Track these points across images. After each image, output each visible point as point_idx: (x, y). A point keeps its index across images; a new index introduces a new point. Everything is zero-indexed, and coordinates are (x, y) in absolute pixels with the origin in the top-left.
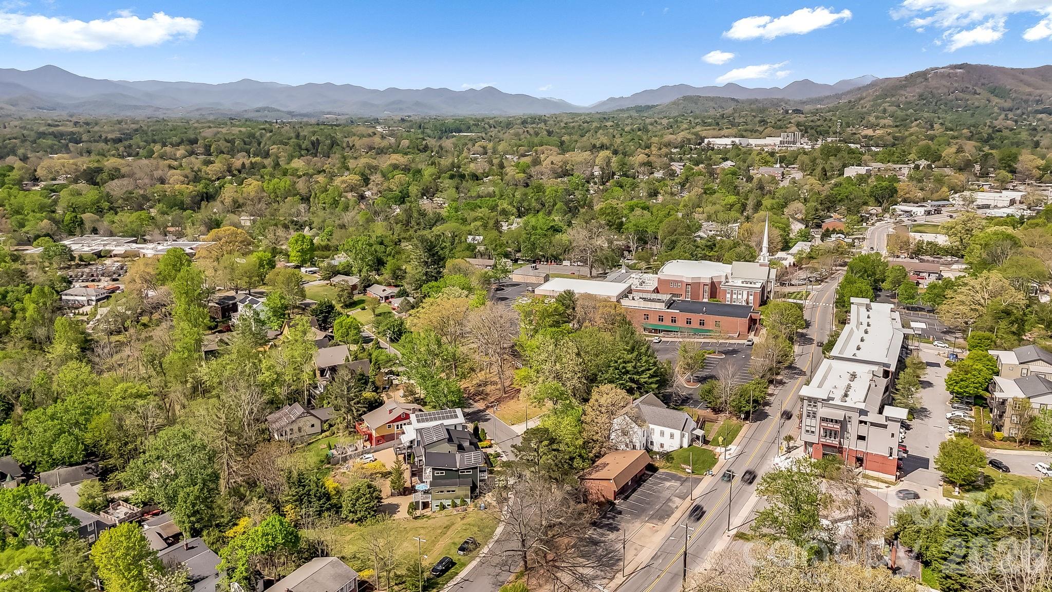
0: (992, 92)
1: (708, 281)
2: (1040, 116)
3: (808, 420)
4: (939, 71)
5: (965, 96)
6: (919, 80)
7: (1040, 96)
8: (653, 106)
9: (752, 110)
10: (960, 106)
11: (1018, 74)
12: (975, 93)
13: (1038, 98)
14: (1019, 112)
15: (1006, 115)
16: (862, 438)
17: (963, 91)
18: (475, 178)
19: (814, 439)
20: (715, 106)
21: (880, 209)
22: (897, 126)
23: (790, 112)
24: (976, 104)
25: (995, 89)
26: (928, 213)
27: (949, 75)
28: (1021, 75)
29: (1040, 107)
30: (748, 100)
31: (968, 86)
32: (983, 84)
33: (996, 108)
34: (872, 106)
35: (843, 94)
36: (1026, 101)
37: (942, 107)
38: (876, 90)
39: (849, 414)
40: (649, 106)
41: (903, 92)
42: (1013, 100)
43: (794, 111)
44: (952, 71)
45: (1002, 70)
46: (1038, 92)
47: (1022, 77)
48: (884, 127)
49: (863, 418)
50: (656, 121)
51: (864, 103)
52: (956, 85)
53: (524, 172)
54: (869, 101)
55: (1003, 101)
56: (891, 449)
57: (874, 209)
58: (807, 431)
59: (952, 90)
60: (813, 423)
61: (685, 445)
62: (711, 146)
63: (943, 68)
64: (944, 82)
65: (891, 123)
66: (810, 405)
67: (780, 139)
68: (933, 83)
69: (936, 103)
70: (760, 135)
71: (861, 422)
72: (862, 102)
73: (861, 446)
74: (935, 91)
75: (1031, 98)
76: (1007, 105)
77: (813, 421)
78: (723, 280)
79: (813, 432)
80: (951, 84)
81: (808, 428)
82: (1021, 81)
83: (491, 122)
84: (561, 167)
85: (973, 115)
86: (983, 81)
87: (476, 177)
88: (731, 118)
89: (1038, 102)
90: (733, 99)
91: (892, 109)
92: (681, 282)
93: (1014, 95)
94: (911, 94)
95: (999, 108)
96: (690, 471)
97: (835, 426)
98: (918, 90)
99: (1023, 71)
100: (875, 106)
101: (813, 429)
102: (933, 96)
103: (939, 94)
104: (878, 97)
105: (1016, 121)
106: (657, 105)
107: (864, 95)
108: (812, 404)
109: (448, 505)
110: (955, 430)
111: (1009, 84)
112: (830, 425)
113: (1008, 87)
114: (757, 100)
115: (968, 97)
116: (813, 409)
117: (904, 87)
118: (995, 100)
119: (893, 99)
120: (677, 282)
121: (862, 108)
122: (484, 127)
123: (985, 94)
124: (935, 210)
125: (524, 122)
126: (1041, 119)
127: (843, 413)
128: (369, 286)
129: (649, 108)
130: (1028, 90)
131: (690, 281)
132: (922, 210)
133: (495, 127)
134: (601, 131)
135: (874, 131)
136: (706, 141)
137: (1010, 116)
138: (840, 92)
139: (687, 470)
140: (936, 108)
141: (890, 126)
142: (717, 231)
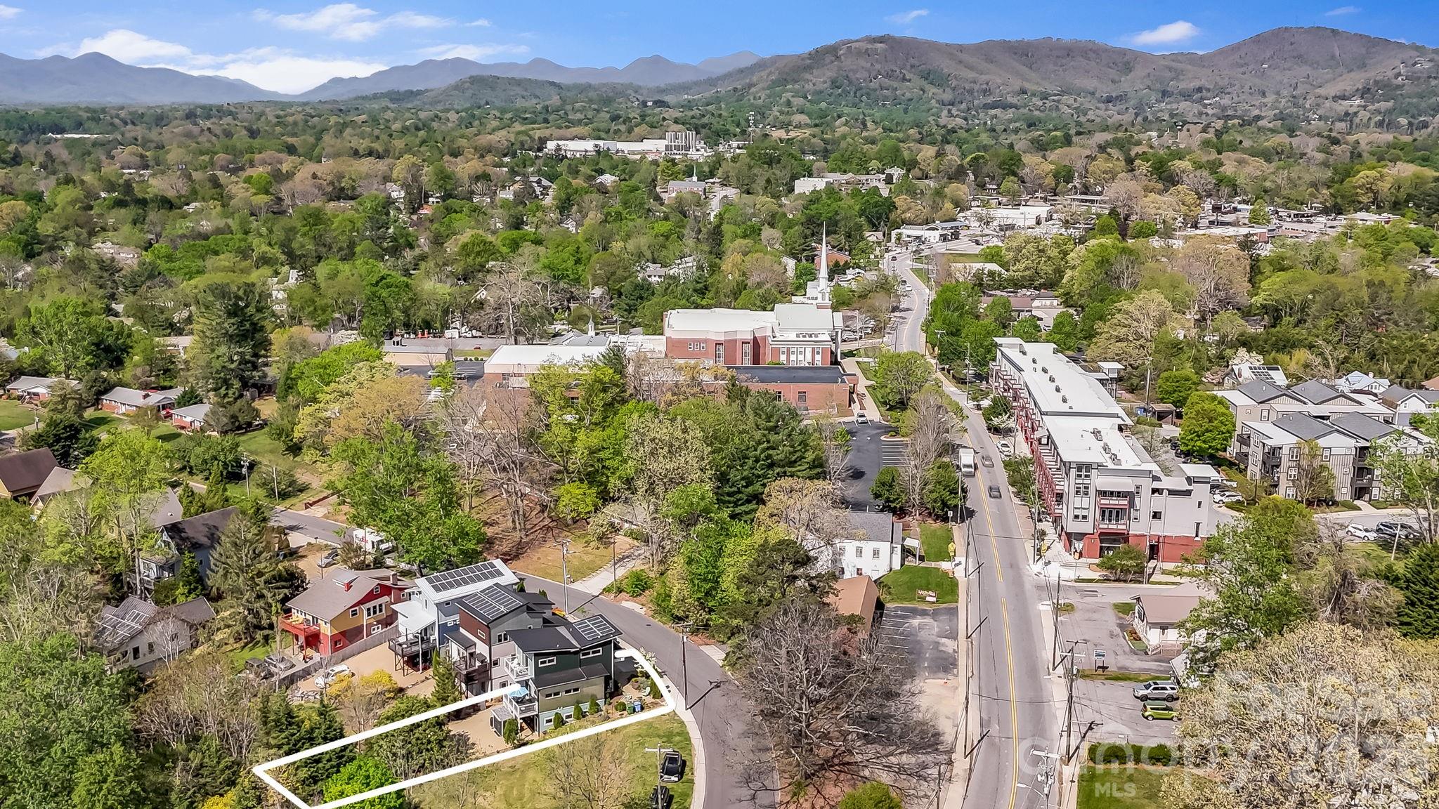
0: (926, 76)
1: (749, 337)
2: (993, 112)
3: (1078, 500)
4: (853, 45)
5: (892, 83)
6: (829, 58)
7: (987, 84)
8: (419, 93)
9: (591, 101)
10: (886, 98)
11: (955, 52)
12: (904, 79)
13: (984, 86)
14: (964, 106)
15: (949, 111)
16: (1156, 515)
17: (888, 76)
18: (167, 206)
19: (1086, 527)
20: (525, 93)
21: (880, 234)
22: (816, 125)
23: (650, 104)
24: (908, 95)
25: (928, 74)
26: (944, 238)
27: (867, 53)
28: (959, 53)
29: (989, 100)
30: (576, 86)
31: (895, 69)
32: (912, 66)
33: (933, 101)
34: (769, 97)
35: (718, 79)
36: (971, 92)
37: (864, 98)
38: (770, 73)
39: (1139, 481)
40: (412, 92)
41: (808, 76)
42: (954, 89)
43: (655, 103)
44: (870, 46)
45: (934, 46)
46: (984, 78)
47: (964, 57)
48: (798, 126)
49: (1156, 485)
50: (437, 116)
51: (757, 92)
52: (878, 66)
53: (267, 193)
54: (764, 89)
55: (941, 91)
56: (1198, 524)
57: (872, 237)
58: (1076, 517)
59: (873, 74)
60: (1086, 502)
61: (896, 566)
62: (563, 152)
63: (857, 41)
64: (862, 62)
65: (809, 121)
66: (1080, 476)
67: (665, 142)
68: (848, 63)
69: (855, 93)
70: (629, 136)
71: (1154, 491)
72: (753, 90)
73: (1157, 529)
74: (851, 75)
75: (976, 87)
76: (947, 96)
77: (1086, 500)
78: (769, 333)
79: (1084, 517)
80: (872, 65)
81: (1077, 512)
82: (961, 62)
83: (123, 114)
84: (332, 183)
85: (906, 111)
86: (912, 61)
87: (167, 204)
88: (561, 113)
89: (986, 92)
90: (552, 84)
91: (798, 102)
92: (706, 341)
93: (954, 83)
94: (819, 79)
95: (938, 101)
96: (934, 599)
97: (1121, 502)
98: (830, 73)
99: (961, 48)
100: (774, 96)
101: (1085, 513)
102: (850, 82)
103: (858, 79)
104: (775, 83)
105: (966, 119)
106: (427, 91)
107: (755, 79)
108: (1083, 473)
109: (568, 717)
110: (1223, 498)
111: (947, 66)
112: (1114, 501)
113: (945, 70)
114: (590, 86)
115: (895, 84)
116: (1085, 482)
117: (808, 68)
118: (932, 90)
119: (797, 86)
120: (700, 341)
121: (755, 98)
122: (112, 124)
123: (918, 82)
124: (952, 234)
125: (190, 116)
126: (995, 116)
127: (1129, 480)
128: (106, 391)
129: (411, 94)
130: (972, 75)
131: (722, 338)
132: (937, 234)
133: (133, 123)
134: (349, 130)
135: (787, 132)
136: (551, 145)
137: (954, 112)
138: (714, 76)
139: (928, 599)
140: (857, 100)
141: (807, 125)
142: (660, 277)
